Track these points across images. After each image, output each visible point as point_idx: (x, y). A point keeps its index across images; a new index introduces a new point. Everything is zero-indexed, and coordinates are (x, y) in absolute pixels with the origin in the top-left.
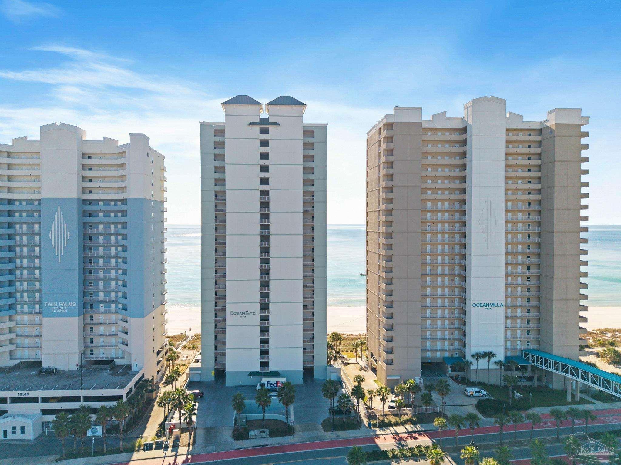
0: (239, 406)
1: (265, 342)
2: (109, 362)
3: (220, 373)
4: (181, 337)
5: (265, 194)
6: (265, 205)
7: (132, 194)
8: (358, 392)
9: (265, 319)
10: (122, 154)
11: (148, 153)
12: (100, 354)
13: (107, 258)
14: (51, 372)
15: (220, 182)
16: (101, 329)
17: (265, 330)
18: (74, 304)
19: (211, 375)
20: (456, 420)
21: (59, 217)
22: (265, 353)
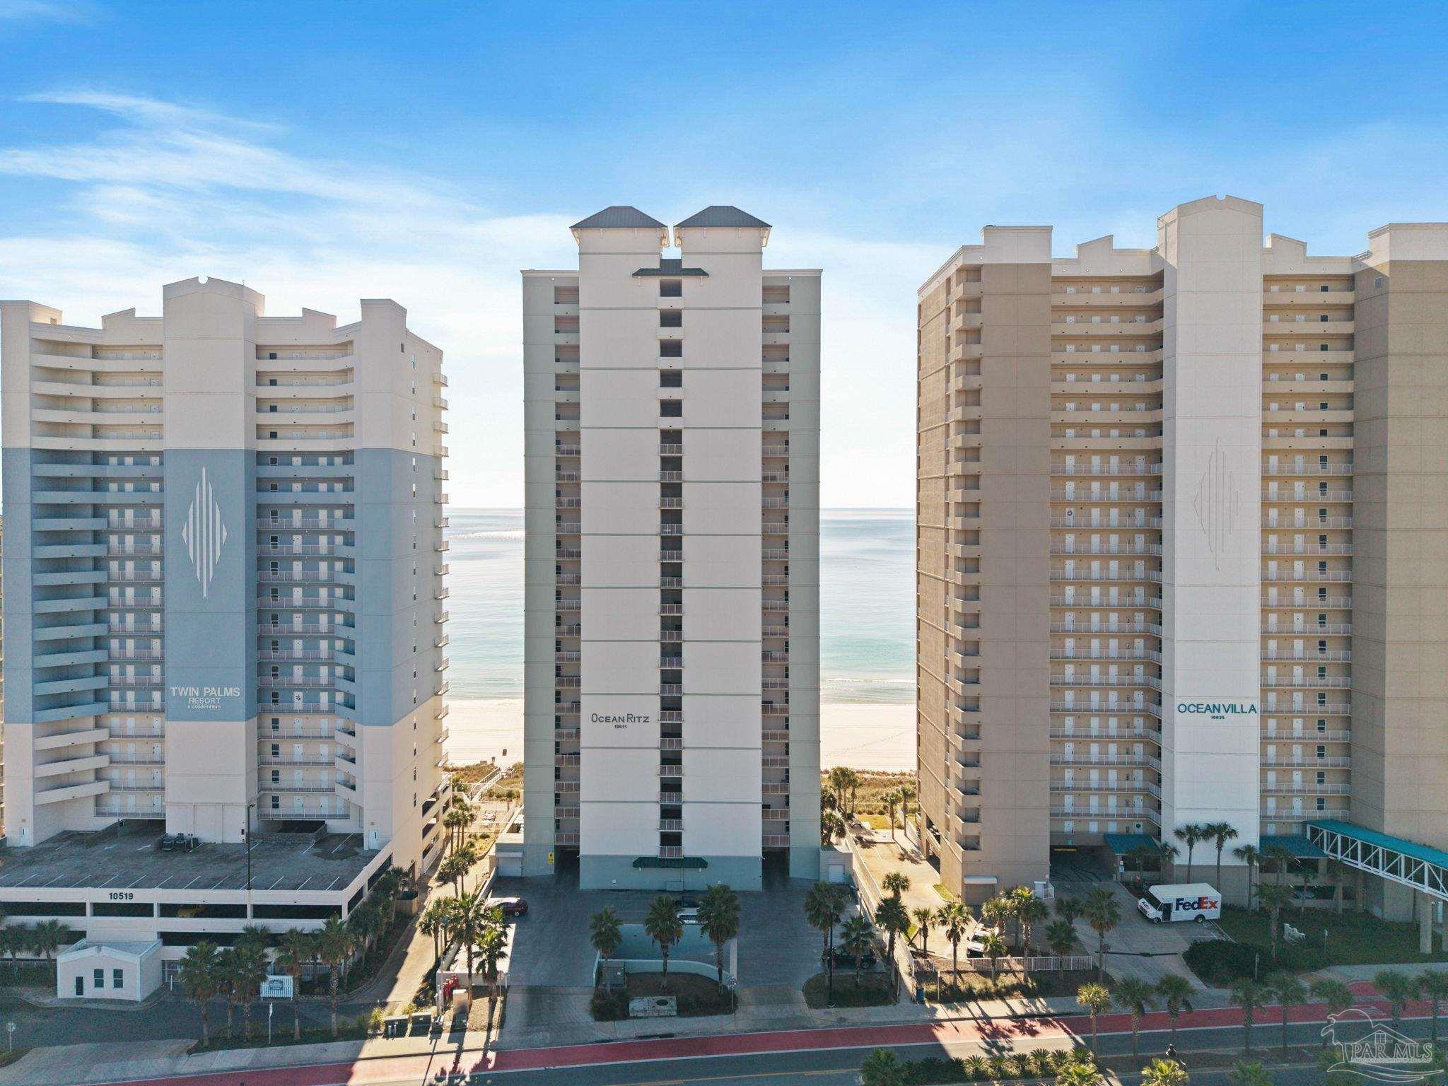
0: (608, 940)
1: (671, 787)
2: (312, 827)
3: (568, 858)
4: (483, 770)
5: (671, 437)
6: (672, 464)
7: (366, 439)
8: (892, 914)
9: (671, 733)
10: (345, 346)
11: (402, 345)
12: (295, 807)
13: (310, 586)
14: (184, 846)
15: (568, 411)
16: (298, 750)
17: (671, 760)
18: (236, 693)
19: (546, 864)
20: (1131, 992)
21: (204, 491)
22: (671, 813)
